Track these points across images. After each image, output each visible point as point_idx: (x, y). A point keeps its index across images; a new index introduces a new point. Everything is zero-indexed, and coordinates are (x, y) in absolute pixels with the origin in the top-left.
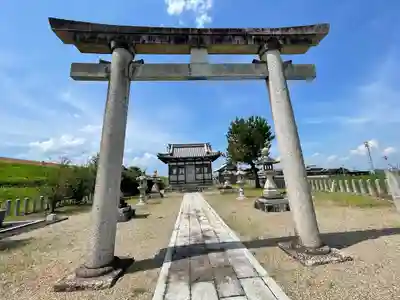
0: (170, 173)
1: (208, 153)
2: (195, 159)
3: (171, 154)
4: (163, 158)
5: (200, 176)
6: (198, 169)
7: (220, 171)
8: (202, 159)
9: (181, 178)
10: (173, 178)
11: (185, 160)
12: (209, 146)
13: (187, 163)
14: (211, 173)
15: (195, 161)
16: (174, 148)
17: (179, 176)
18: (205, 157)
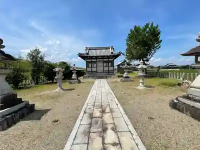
0: (87, 66)
1: (112, 53)
2: (103, 57)
3: (87, 54)
4: (82, 56)
5: (106, 69)
6: (105, 64)
7: (118, 66)
8: (108, 57)
10: (89, 69)
11: (96, 57)
12: (113, 48)
13: (98, 60)
14: (114, 66)
15: (103, 59)
16: (89, 50)
17: (93, 68)
18: (110, 56)
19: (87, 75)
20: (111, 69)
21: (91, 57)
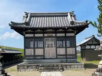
0: (27, 46)
1: (72, 23)
2: (56, 30)
3: (27, 24)
5: (62, 51)
6: (59, 43)
7: (82, 46)
8: (65, 30)
9: (39, 52)
10: (30, 52)
11: (44, 30)
12: (72, 15)
13: (46, 35)
14: (75, 47)
15: (56, 33)
16: (31, 17)
17: (37, 50)
18: (69, 28)
19: (25, 62)
20: (71, 51)
21: (34, 30)
